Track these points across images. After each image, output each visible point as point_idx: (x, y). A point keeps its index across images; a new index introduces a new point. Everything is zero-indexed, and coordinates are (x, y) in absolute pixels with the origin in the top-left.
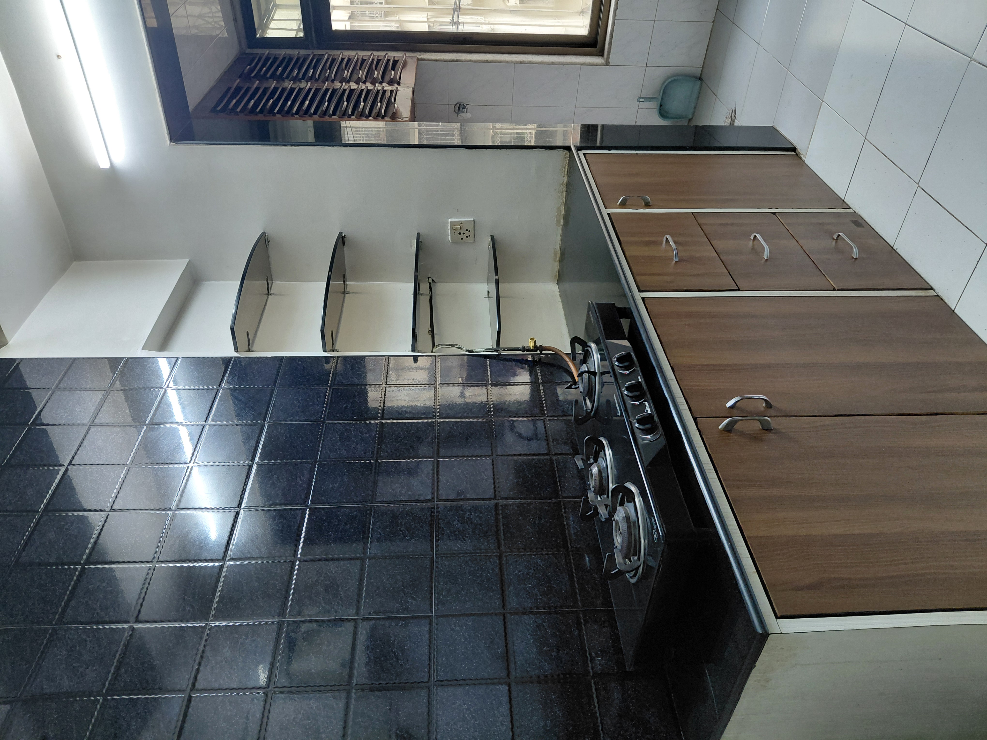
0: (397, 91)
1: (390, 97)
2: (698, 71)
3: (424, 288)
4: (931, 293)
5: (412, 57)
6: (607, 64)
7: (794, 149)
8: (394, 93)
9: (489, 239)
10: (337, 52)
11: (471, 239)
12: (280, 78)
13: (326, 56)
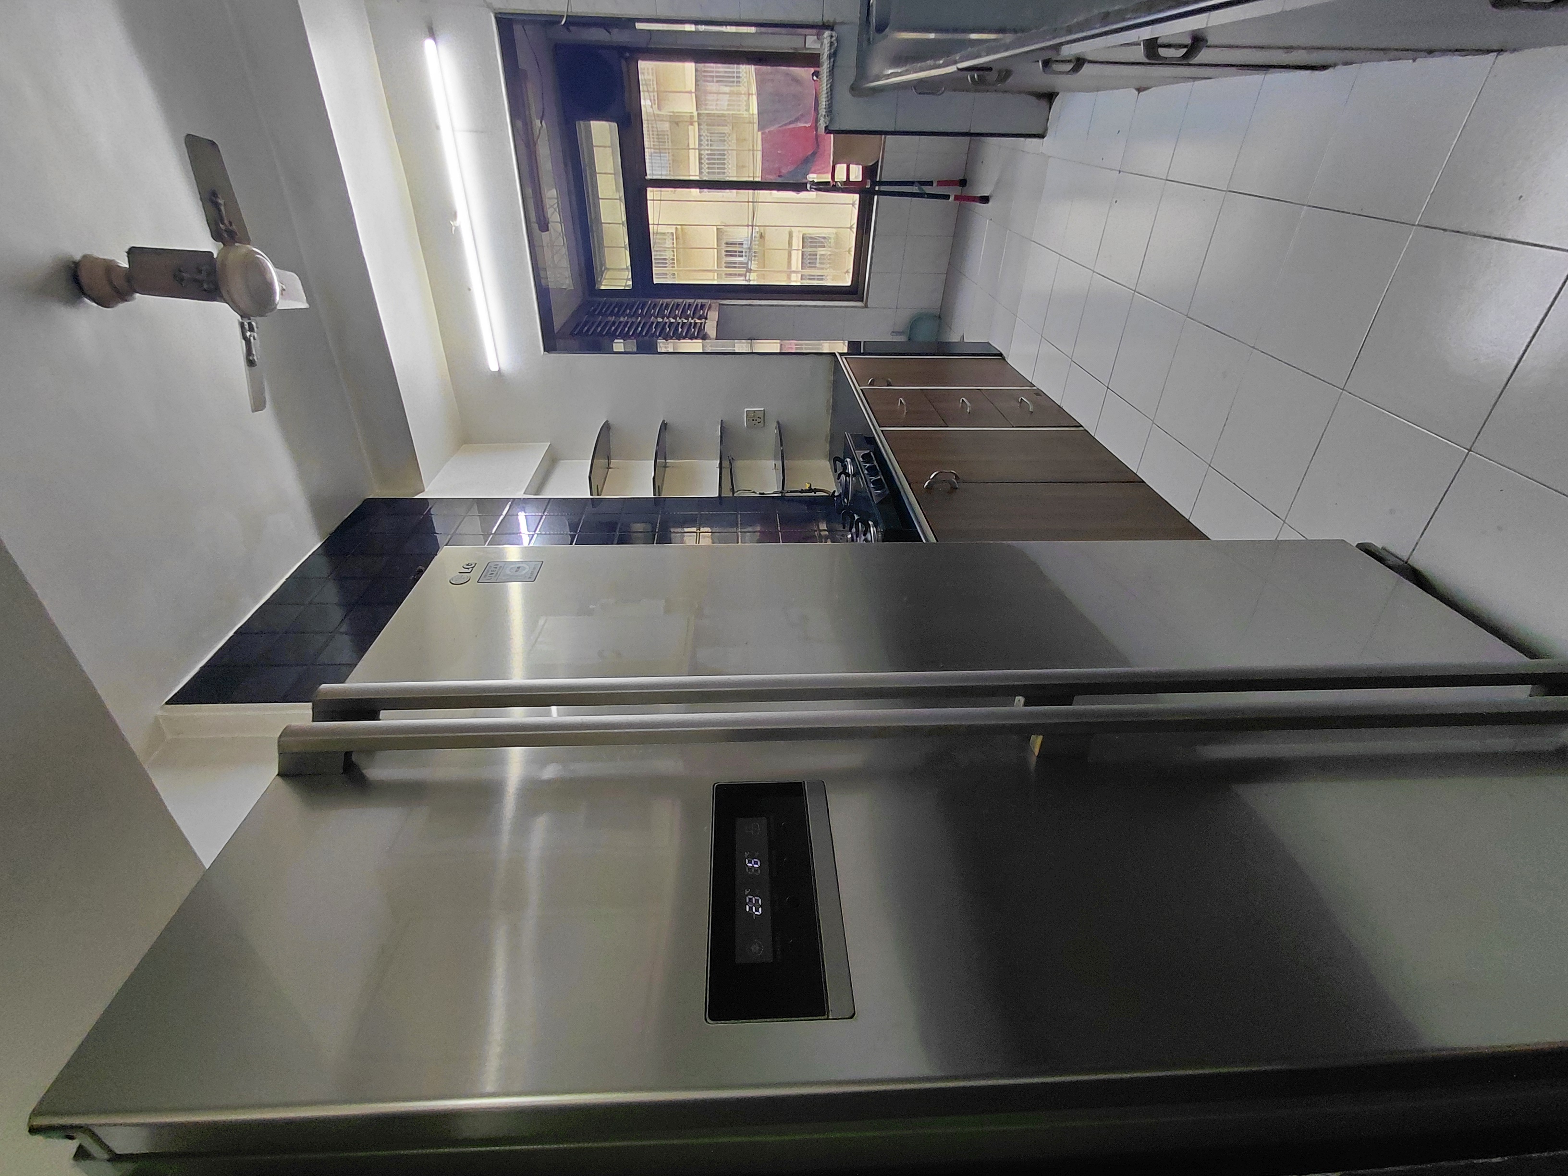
0: (705, 323)
1: (701, 326)
2: (937, 312)
3: (726, 463)
4: (1081, 428)
5: (715, 303)
6: (866, 306)
7: (1001, 355)
8: (703, 324)
9: (775, 424)
10: (658, 300)
11: (761, 424)
12: (617, 315)
13: (650, 302)
